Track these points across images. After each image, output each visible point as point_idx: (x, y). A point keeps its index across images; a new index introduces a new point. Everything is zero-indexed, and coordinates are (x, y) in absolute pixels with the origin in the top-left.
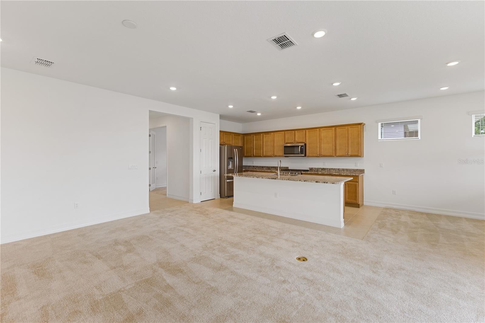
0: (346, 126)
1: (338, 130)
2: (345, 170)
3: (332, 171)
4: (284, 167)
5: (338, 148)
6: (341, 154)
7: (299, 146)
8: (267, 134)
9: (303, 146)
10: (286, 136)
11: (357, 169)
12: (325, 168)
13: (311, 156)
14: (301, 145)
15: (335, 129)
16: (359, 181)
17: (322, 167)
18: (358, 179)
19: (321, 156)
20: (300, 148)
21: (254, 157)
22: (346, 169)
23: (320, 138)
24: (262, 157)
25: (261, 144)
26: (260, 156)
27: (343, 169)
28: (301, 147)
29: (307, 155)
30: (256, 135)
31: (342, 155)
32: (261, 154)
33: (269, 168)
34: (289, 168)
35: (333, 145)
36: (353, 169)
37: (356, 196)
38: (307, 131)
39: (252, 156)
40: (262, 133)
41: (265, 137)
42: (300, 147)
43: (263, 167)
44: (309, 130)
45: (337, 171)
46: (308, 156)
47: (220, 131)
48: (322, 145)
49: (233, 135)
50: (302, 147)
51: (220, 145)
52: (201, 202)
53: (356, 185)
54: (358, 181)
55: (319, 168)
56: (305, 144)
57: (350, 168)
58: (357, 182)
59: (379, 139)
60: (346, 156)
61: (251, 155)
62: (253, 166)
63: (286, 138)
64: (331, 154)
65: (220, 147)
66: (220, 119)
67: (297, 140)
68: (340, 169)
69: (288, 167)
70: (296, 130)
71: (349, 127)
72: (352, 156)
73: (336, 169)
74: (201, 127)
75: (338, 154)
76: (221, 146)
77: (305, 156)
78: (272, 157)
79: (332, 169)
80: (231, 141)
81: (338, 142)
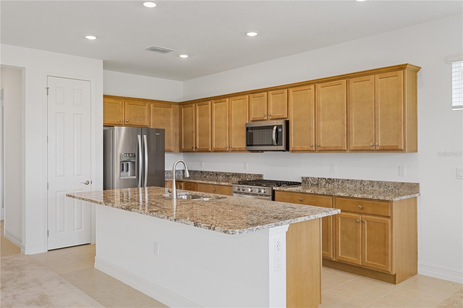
0: (371, 74)
1: (354, 84)
2: (375, 184)
3: (348, 185)
4: (255, 175)
5: (353, 130)
6: (360, 145)
7: (273, 127)
8: (218, 101)
9: (281, 126)
10: (252, 105)
11: (403, 183)
12: (332, 177)
13: (299, 149)
14: (278, 124)
15: (348, 83)
16: (392, 213)
17: (327, 177)
18: (390, 210)
19: (320, 149)
20: (274, 132)
21: (198, 152)
22: (378, 182)
23: (316, 106)
24: (210, 152)
25: (209, 124)
26: (207, 151)
27: (372, 181)
28: (277, 130)
29: (291, 149)
30: (200, 103)
31: (363, 148)
32: (208, 146)
33: (228, 176)
34: (265, 178)
35: (343, 123)
36: (394, 183)
37: (386, 254)
38: (291, 90)
39: (194, 150)
40: (209, 100)
41: (216, 109)
42: (275, 128)
43: (217, 174)
44: (294, 89)
45: (359, 185)
46: (294, 151)
47: (104, 95)
48: (321, 124)
49: (152, 105)
50: (280, 130)
51: (104, 126)
52: (48, 251)
53: (385, 224)
54: (390, 215)
55: (322, 179)
56: (287, 123)
57: (387, 180)
58: (388, 217)
59: (454, 104)
60: (370, 150)
61: (193, 148)
62: (202, 172)
63: (252, 109)
64: (340, 145)
65: (104, 131)
66: (104, 69)
67: (271, 112)
68: (365, 181)
69: (261, 176)
70: (271, 90)
71: (377, 76)
72: (384, 150)
73: (357, 181)
74: (48, 88)
75: (353, 146)
76: (106, 128)
77: (287, 149)
78: (228, 151)
79: (348, 180)
80: (146, 118)
81: (353, 115)
